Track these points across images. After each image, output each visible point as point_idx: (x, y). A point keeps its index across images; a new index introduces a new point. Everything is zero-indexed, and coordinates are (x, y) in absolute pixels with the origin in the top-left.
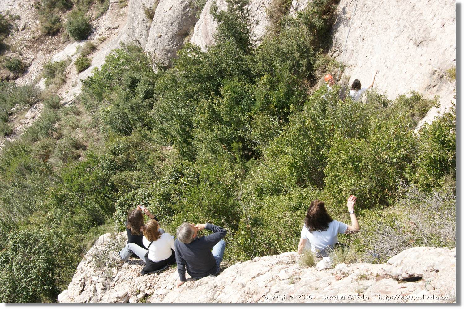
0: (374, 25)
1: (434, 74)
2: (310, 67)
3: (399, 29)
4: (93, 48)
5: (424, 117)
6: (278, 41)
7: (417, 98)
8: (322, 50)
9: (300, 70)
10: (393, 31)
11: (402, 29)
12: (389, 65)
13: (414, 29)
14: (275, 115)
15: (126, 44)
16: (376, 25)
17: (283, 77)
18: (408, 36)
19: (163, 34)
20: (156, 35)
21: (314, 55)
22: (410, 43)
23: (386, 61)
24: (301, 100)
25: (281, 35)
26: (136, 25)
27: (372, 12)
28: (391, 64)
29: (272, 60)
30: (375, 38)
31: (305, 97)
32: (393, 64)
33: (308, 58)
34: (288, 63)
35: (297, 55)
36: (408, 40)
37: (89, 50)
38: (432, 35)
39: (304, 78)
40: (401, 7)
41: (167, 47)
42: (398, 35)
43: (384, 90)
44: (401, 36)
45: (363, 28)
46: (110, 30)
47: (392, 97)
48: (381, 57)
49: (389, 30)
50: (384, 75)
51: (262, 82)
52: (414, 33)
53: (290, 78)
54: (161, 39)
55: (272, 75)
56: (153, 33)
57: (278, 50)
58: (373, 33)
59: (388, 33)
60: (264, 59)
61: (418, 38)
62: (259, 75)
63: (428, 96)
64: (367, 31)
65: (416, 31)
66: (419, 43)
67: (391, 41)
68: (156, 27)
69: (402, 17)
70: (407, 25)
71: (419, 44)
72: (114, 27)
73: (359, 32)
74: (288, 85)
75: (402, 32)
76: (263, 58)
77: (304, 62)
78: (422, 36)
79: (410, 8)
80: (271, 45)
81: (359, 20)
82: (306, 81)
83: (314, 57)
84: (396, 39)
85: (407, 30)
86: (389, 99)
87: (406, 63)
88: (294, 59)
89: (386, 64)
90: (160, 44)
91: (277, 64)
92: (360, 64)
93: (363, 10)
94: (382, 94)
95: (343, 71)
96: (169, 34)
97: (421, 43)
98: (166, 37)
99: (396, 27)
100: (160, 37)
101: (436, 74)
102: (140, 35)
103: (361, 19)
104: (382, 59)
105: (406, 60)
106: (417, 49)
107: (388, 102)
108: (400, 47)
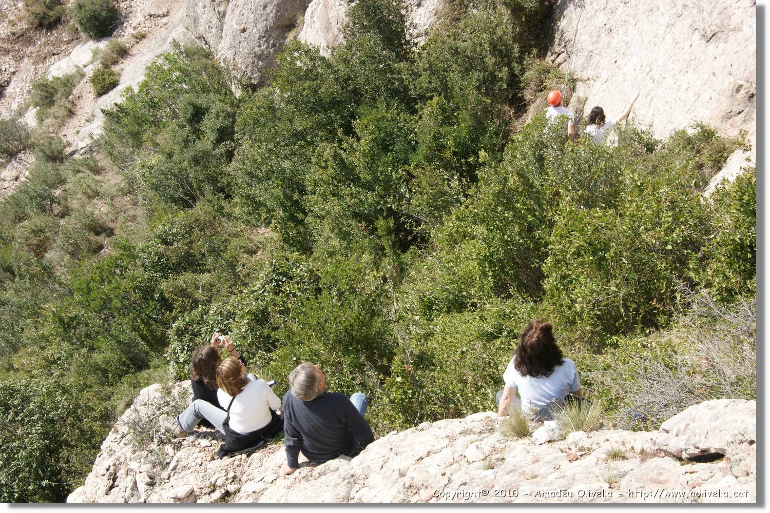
0: (629, 4)
1: (738, 91)
2: (514, 82)
3: (674, 11)
4: (123, 53)
5: (720, 169)
6: (455, 37)
7: (708, 135)
8: (535, 51)
9: (497, 87)
10: (663, 14)
11: (679, 11)
12: (656, 77)
13: (701, 10)
14: (452, 169)
15: (182, 44)
16: (634, 4)
17: (466, 100)
18: (691, 23)
19: (250, 26)
20: (236, 27)
21: (521, 60)
22: (694, 37)
23: (651, 70)
24: (499, 141)
25: (461, 24)
26: (199, 10)
28: (660, 75)
29: (445, 70)
30: (631, 27)
31: (507, 136)
32: (663, 75)
33: (509, 65)
34: (476, 75)
35: (490, 61)
36: (691, 31)
37: (115, 55)
38: (734, 21)
39: (504, 102)
41: (257, 49)
42: (673, 22)
43: (648, 121)
44: (679, 22)
45: (610, 11)
46: (152, 19)
47: (662, 133)
48: (642, 62)
49: (656, 13)
50: (648, 95)
51: (429, 110)
52: (701, 19)
53: (480, 102)
54: (246, 34)
55: (446, 97)
56: (231, 24)
57: (456, 52)
58: (627, 19)
59: (654, 19)
60: (433, 70)
61: (709, 27)
62: (423, 98)
63: (728, 132)
64: (617, 16)
65: (705, 14)
66: (711, 35)
67: (661, 32)
68: (237, 12)
70: (688, 3)
71: (711, 37)
72: (161, 13)
73: (602, 18)
74: (474, 116)
75: (680, 16)
76: (430, 68)
77: (504, 73)
78: (715, 22)
80: (444, 43)
82: (506, 108)
83: (521, 63)
84: (669, 29)
85: (688, 13)
86: (656, 137)
87: (687, 72)
88: (485, 69)
89: (651, 74)
90: (244, 44)
91: (454, 77)
92: (604, 76)
94: (644, 129)
95: (573, 89)
96: (259, 26)
97: (714, 35)
98: (255, 31)
99: (668, 8)
100: (244, 30)
101: (743, 92)
102: (207, 27)
104: (644, 65)
105: (687, 67)
106: (707, 47)
107: (656, 142)
108: (676, 43)
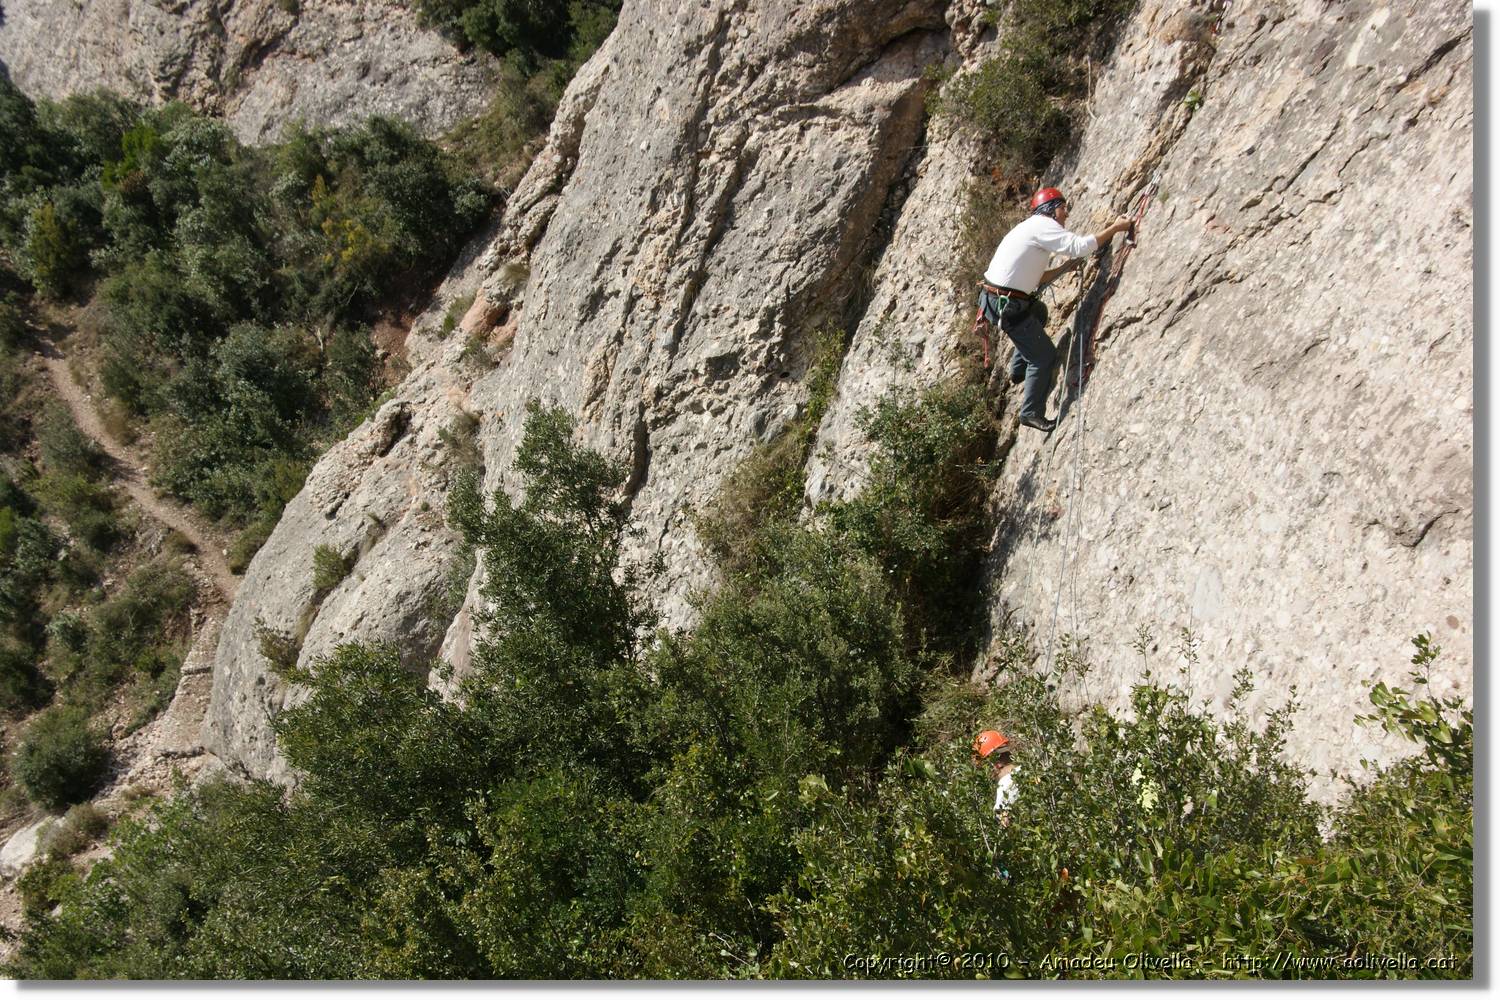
0: (1173, 508)
3: (1301, 494)
8: (946, 659)
9: (854, 716)
10: (1270, 510)
11: (1316, 491)
13: (1378, 474)
16: (1184, 505)
18: (1353, 512)
22: (1369, 544)
23: (1258, 646)
27: (1155, 462)
28: (1288, 654)
32: (1297, 652)
36: (1359, 531)
40: (1293, 406)
42: (1301, 519)
44: (1318, 519)
45: (1124, 535)
46: (169, 761)
48: (1229, 632)
49: (1249, 513)
52: (1383, 493)
58: (1173, 542)
59: (1248, 526)
61: (1413, 507)
64: (1144, 543)
65: (1393, 479)
66: (1422, 527)
67: (1270, 552)
69: (1305, 441)
70: (1339, 465)
71: (1424, 533)
72: (188, 748)
73: (1105, 555)
75: (1319, 503)
78: (1430, 492)
79: (1342, 396)
81: (1098, 509)
84: (1293, 539)
85: (1343, 488)
87: (1366, 632)
89: (1260, 656)
93: (1115, 464)
97: (1430, 526)
99: (1282, 491)
102: (247, 739)
103: (1109, 499)
104: (1237, 638)
105: (1364, 620)
106: (1413, 560)
108: (1321, 569)
